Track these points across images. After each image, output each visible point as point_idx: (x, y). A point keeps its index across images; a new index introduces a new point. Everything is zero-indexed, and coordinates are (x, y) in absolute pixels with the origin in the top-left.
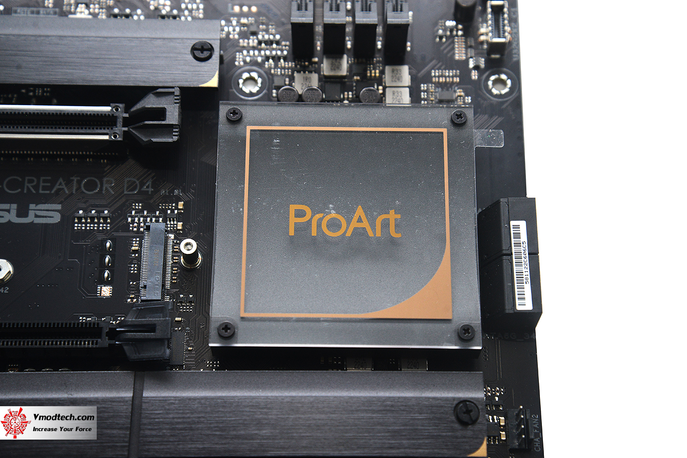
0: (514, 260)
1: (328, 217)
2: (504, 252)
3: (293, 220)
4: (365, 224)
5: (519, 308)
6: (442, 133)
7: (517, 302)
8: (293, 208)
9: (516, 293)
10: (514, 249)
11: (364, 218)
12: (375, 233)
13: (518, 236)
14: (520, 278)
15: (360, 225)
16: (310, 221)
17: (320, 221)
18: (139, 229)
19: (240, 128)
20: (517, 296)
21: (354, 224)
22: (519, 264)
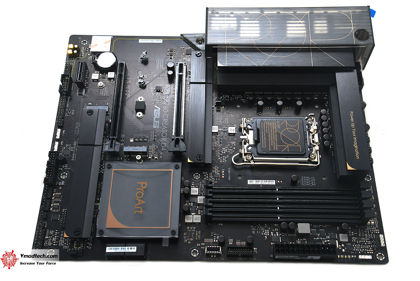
0: (123, 247)
1: (142, 193)
2: (126, 245)
3: (142, 183)
4: (139, 204)
5: (107, 248)
6: (168, 227)
7: (109, 248)
8: (146, 183)
9: (112, 247)
10: (127, 248)
11: (142, 203)
12: (136, 206)
13: (131, 249)
14: (116, 249)
15: (139, 202)
16: (142, 188)
17: (142, 191)
18: (150, 147)
19: (173, 168)
20: (111, 247)
21: (139, 201)
22: (122, 249)
